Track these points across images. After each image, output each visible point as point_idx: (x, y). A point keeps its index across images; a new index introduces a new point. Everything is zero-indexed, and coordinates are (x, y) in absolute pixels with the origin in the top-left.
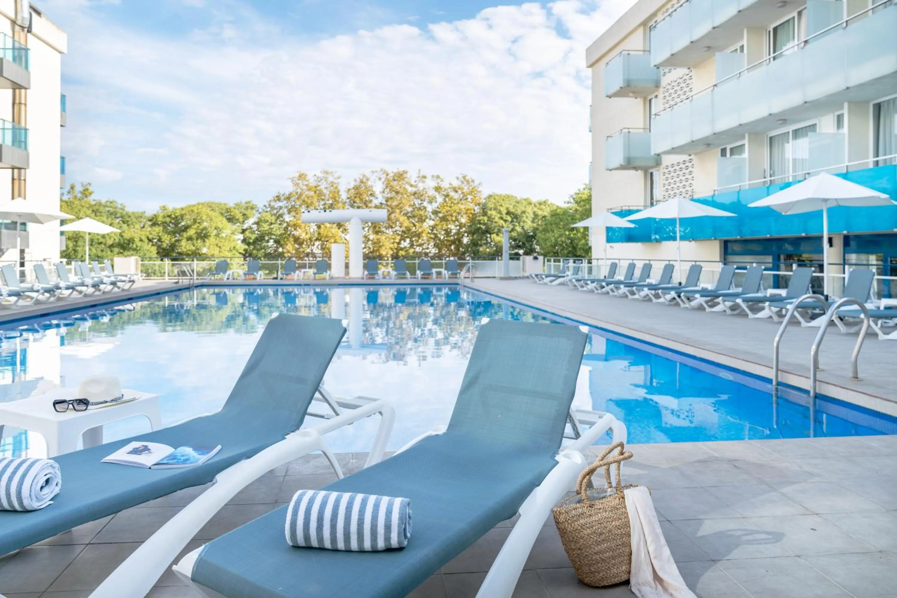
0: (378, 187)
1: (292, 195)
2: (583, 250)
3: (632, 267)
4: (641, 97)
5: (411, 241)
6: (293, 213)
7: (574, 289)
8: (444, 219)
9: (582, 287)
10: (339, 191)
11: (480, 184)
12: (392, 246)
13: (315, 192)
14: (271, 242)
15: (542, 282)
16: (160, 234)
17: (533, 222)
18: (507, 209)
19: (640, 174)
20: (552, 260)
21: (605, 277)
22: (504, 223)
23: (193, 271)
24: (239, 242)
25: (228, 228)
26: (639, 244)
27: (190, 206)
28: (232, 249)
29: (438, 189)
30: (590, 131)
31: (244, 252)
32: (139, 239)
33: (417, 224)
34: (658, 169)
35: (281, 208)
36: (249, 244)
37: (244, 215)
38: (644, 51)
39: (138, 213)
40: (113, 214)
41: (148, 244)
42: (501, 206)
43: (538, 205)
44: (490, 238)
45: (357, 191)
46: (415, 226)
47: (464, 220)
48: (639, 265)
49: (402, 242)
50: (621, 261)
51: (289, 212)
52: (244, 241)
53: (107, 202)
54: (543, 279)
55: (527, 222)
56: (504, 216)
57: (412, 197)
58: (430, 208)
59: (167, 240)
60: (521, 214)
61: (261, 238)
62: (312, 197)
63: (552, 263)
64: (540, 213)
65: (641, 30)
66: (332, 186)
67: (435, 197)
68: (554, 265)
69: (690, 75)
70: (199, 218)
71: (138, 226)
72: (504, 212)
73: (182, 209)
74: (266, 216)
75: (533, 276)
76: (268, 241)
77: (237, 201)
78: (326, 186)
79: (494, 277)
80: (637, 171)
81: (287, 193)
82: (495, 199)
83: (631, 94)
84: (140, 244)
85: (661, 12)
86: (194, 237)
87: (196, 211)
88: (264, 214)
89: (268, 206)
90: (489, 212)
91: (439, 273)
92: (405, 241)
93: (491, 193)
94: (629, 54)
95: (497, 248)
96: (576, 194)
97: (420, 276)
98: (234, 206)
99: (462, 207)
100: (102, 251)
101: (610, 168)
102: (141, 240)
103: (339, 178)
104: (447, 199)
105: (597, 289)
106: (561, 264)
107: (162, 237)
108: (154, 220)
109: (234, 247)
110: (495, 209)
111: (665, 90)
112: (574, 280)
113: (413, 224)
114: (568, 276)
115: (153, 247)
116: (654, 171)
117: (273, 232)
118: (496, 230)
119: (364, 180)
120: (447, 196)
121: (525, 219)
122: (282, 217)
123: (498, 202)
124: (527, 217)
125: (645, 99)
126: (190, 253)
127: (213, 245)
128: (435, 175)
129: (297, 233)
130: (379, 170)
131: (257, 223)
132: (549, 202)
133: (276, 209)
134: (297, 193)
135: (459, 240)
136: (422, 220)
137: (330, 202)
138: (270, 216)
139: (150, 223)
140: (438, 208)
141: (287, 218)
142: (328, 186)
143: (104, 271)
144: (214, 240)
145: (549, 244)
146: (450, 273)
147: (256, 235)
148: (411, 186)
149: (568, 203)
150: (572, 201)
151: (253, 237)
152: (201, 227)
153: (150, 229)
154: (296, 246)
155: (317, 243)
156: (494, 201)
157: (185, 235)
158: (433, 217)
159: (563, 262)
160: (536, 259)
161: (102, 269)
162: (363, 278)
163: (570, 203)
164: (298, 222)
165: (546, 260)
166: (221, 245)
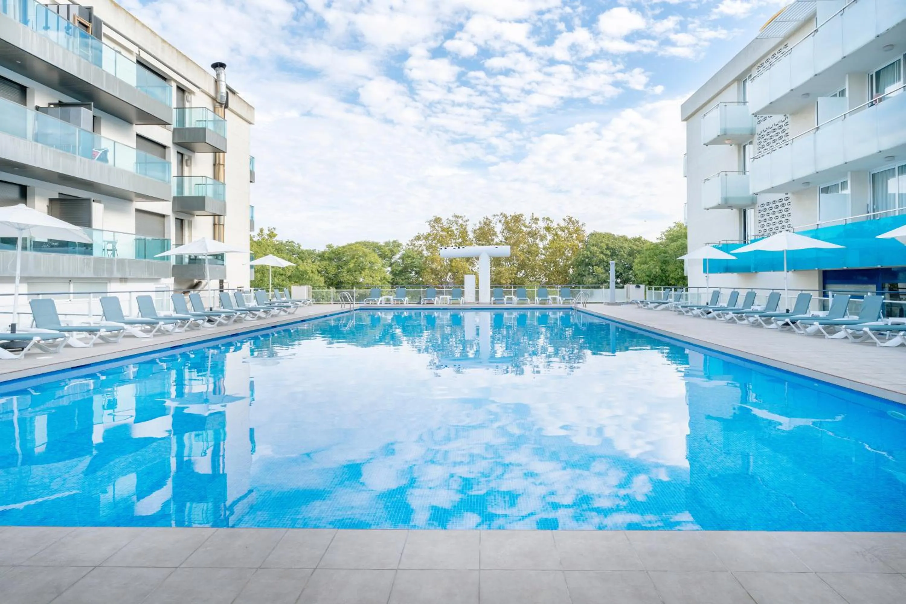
0: (498, 228)
1: (429, 236)
3: (734, 295)
4: (736, 144)
5: (526, 272)
6: (430, 250)
7: (679, 314)
8: (553, 254)
9: (687, 312)
10: (467, 232)
11: (583, 224)
12: (510, 276)
13: (448, 233)
14: (413, 274)
15: (646, 308)
16: (327, 267)
18: (607, 245)
19: (735, 212)
20: (653, 289)
21: (707, 304)
22: (604, 257)
23: (353, 297)
24: (388, 273)
25: (379, 262)
26: (735, 275)
27: (349, 245)
28: (382, 279)
29: (548, 229)
30: (685, 177)
31: (391, 281)
33: (530, 258)
34: (752, 207)
35: (421, 246)
36: (395, 275)
37: (392, 251)
38: (738, 102)
39: (310, 251)
40: (292, 251)
41: (318, 275)
42: (602, 242)
43: (633, 241)
44: (593, 269)
45: (481, 231)
47: (570, 255)
48: (743, 294)
49: (519, 272)
50: (722, 289)
51: (427, 249)
52: (391, 272)
53: (287, 242)
54: (647, 304)
56: (604, 251)
57: (527, 236)
58: (541, 245)
59: (332, 271)
60: (619, 249)
61: (404, 271)
62: (445, 237)
63: (653, 291)
64: (635, 248)
65: (735, 85)
66: (461, 228)
67: (546, 235)
68: (655, 293)
69: (786, 122)
70: (356, 254)
71: (310, 261)
72: (604, 247)
73: (343, 247)
74: (409, 252)
75: (638, 302)
76: (411, 273)
77: (387, 240)
78: (456, 227)
79: (602, 303)
80: (732, 209)
81: (426, 234)
82: (596, 237)
83: (726, 142)
84: (311, 275)
85: (756, 67)
86: (353, 269)
87: (354, 249)
88: (407, 251)
89: (410, 245)
90: (592, 248)
91: (554, 299)
92: (521, 272)
93: (593, 232)
94: (725, 106)
96: (668, 231)
97: (538, 302)
98: (384, 244)
99: (569, 244)
100: (283, 280)
101: (708, 207)
102: (312, 272)
103: (467, 221)
104: (556, 237)
105: (703, 314)
106: (662, 292)
107: (329, 270)
108: (322, 256)
109: (384, 278)
110: (596, 245)
111: (760, 136)
112: (680, 307)
113: (528, 258)
114: (670, 302)
115: (322, 278)
116: (747, 209)
117: (414, 265)
118: (596, 263)
119: (487, 222)
120: (556, 234)
122: (422, 253)
123: (599, 239)
124: (624, 252)
125: (740, 145)
126: (350, 282)
127: (368, 276)
128: (546, 217)
129: (433, 266)
130: (499, 214)
131: (402, 258)
132: (643, 239)
133: (417, 246)
134: (433, 234)
135: (566, 272)
136: (535, 256)
137: (460, 240)
138: (412, 253)
139: (319, 259)
140: (548, 244)
141: (426, 254)
142: (458, 228)
143: (283, 297)
144: (368, 272)
146: (564, 299)
147: (401, 268)
148: (526, 227)
149: (661, 239)
150: (664, 237)
151: (399, 269)
152: (358, 262)
153: (318, 263)
154: (433, 276)
155: (450, 274)
157: (346, 268)
158: (543, 252)
159: (664, 290)
160: (638, 287)
161: (282, 296)
162: (491, 303)
163: (663, 239)
164: (434, 257)
165: (647, 288)
166: (373, 275)
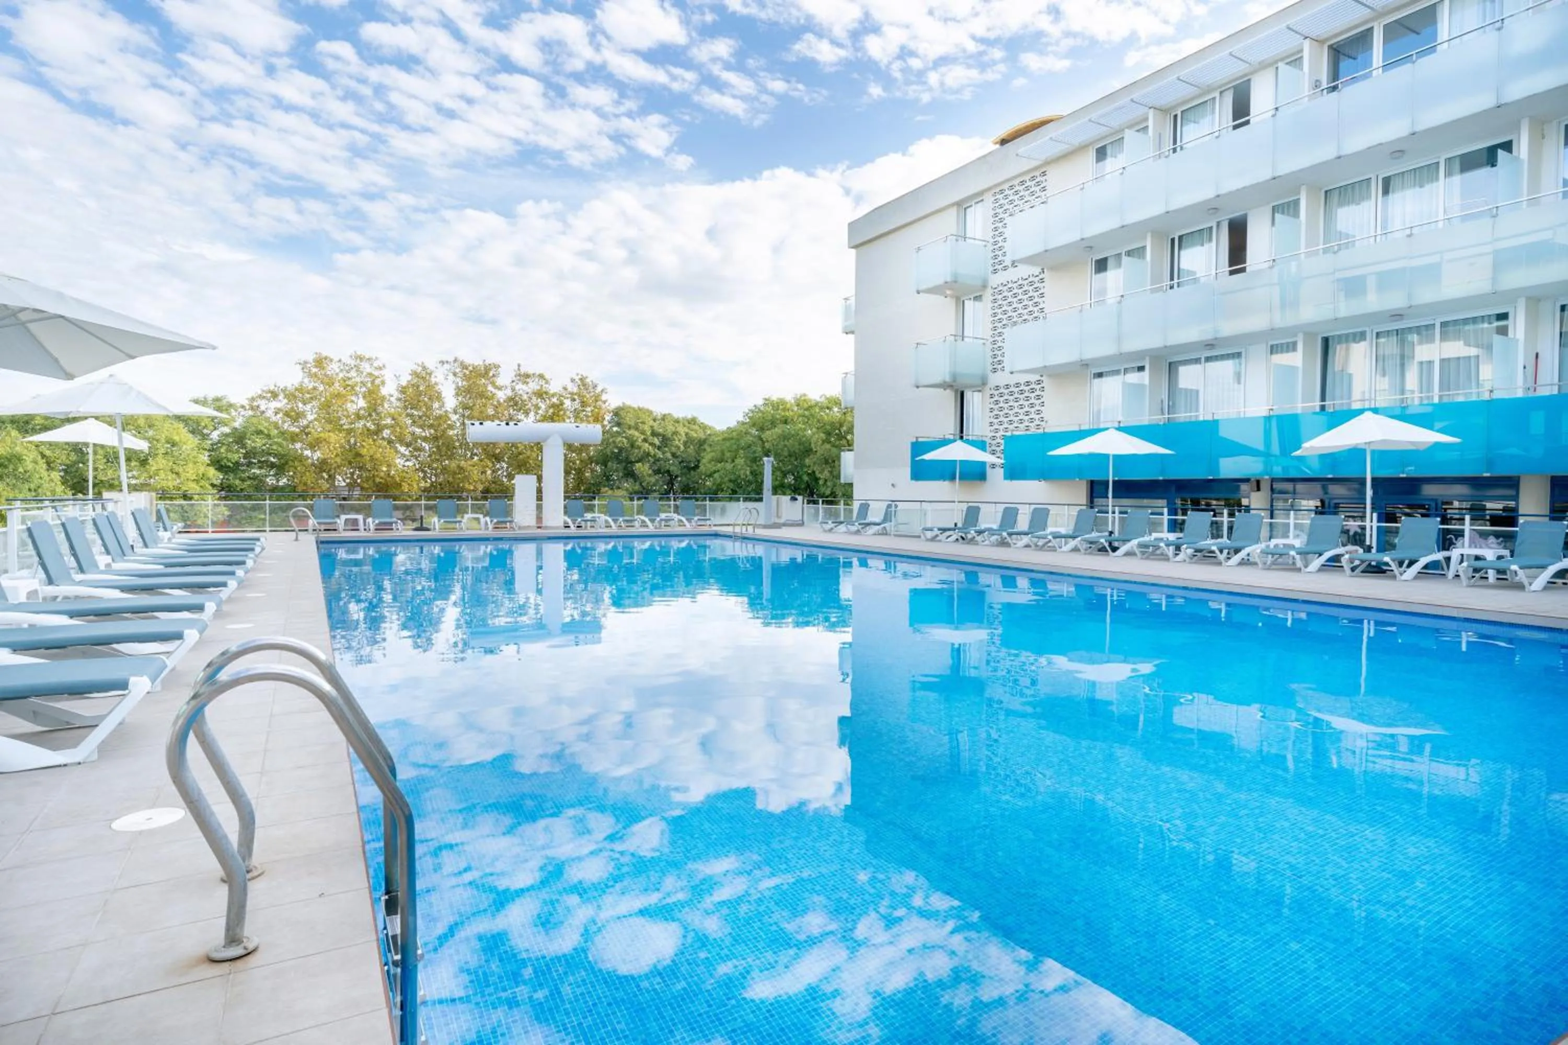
0: (447, 386)
1: (299, 391)
10: (382, 389)
17: (685, 447)
18: (651, 428)
22: (650, 448)
24: (207, 466)
29: (541, 394)
31: (218, 484)
36: (225, 470)
45: (413, 392)
55: (678, 448)
56: (649, 438)
60: (670, 436)
61: (244, 461)
64: (692, 435)
66: (370, 381)
67: (538, 407)
72: (649, 432)
78: (359, 379)
81: (290, 388)
82: (631, 413)
89: (248, 407)
90: (629, 432)
93: (621, 404)
103: (380, 369)
104: (557, 410)
110: (637, 429)
119: (423, 374)
120: (557, 405)
121: (676, 442)
123: (636, 418)
124: (678, 440)
128: (538, 373)
130: (451, 359)
132: (700, 422)
142: (363, 380)
148: (502, 388)
151: (233, 458)
156: (629, 415)
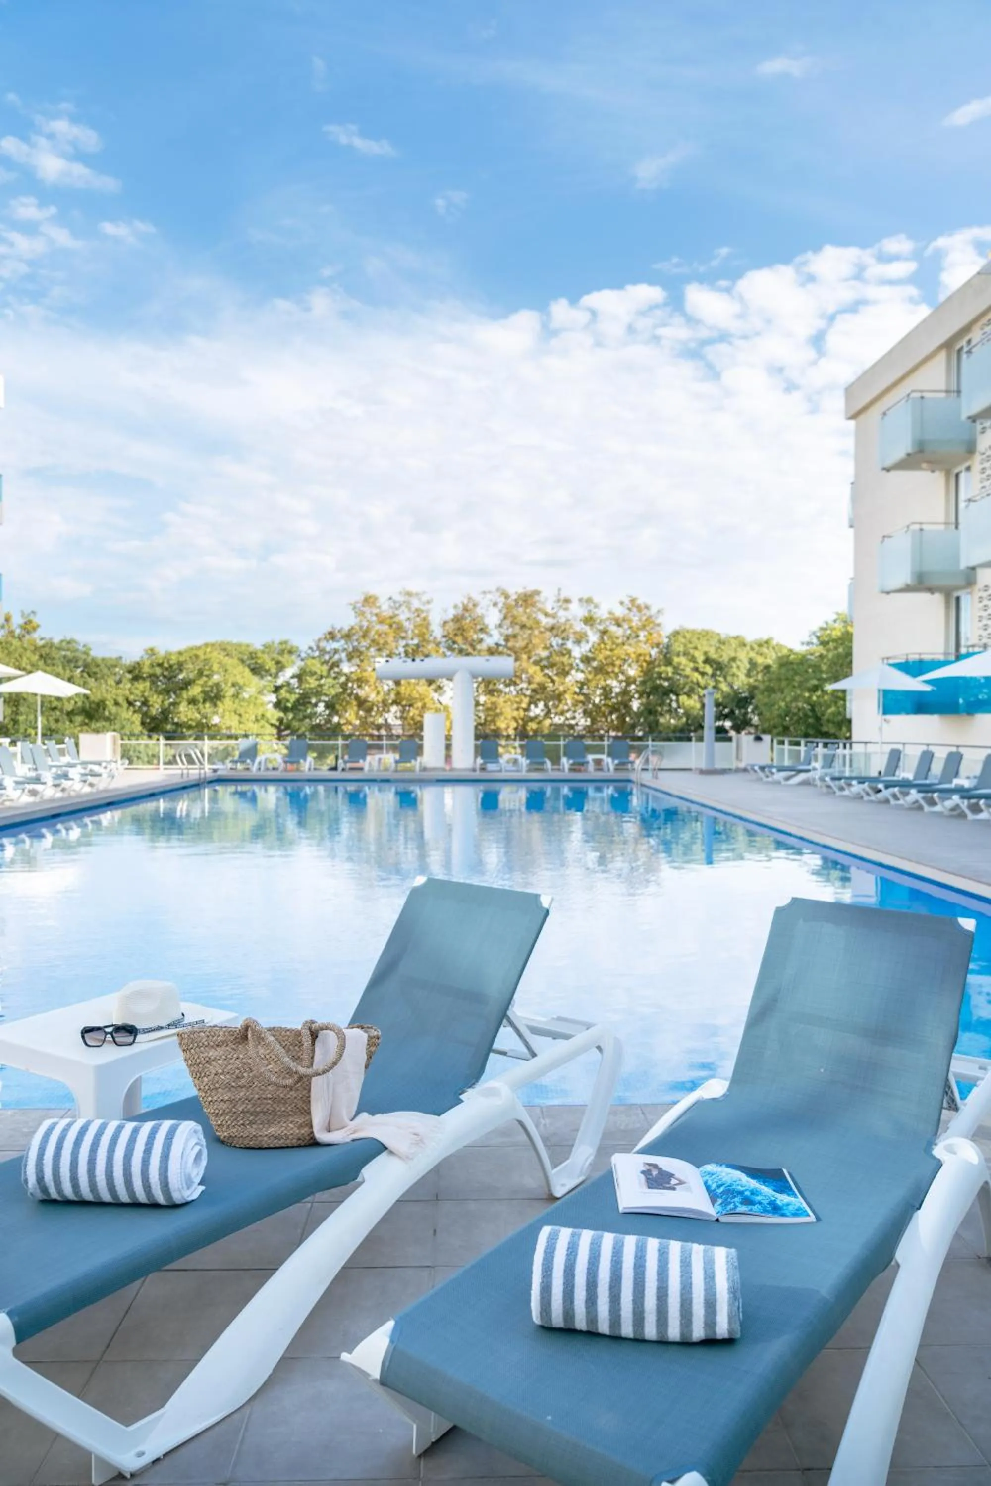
0: (493, 617)
1: (354, 631)
2: (834, 723)
3: (927, 758)
4: (941, 470)
5: (546, 706)
6: (356, 661)
7: (828, 793)
8: (600, 670)
9: (842, 789)
11: (659, 611)
12: (515, 714)
13: (391, 626)
14: (321, 707)
15: (770, 779)
16: (146, 694)
17: (748, 675)
18: (706, 653)
19: (938, 599)
20: (786, 742)
21: (880, 773)
22: (699, 677)
23: (203, 755)
24: (270, 706)
25: (253, 685)
26: (935, 718)
27: (192, 649)
28: (259, 718)
29: (589, 620)
30: (851, 526)
31: (277, 724)
32: (113, 702)
33: (555, 678)
34: (969, 590)
35: (336, 651)
36: (286, 710)
37: (278, 663)
38: (947, 391)
39: (111, 659)
40: (70, 662)
41: (128, 709)
42: (696, 648)
43: (756, 647)
44: (677, 701)
45: (457, 626)
46: (553, 681)
47: (633, 672)
48: (941, 755)
49: (532, 707)
50: (907, 746)
51: (350, 658)
52: (278, 705)
53: (62, 641)
54: (773, 773)
55: (738, 676)
56: (701, 665)
57: (548, 634)
58: (577, 652)
59: (156, 704)
60: (729, 662)
61: (303, 701)
62: (386, 634)
63: (787, 747)
64: (760, 660)
65: (943, 355)
66: (418, 616)
67: (586, 635)
68: (790, 751)
70: (207, 667)
71: (111, 681)
72: (700, 658)
73: (180, 653)
74: (313, 665)
75: (756, 768)
76: (316, 705)
77: (267, 639)
78: (408, 615)
79: (690, 770)
80: (932, 593)
81: (346, 628)
82: (684, 637)
83: (924, 465)
84: (114, 709)
85: (980, 324)
86: (200, 698)
87: (202, 657)
88: (309, 662)
89: (315, 648)
90: (676, 660)
91: (598, 762)
92: (536, 706)
93: (678, 628)
94: (922, 398)
95: (688, 719)
96: (822, 629)
97: (567, 767)
98: (262, 648)
99: (630, 650)
100: (57, 721)
101: (888, 589)
102: (117, 704)
103: (428, 602)
104: (605, 638)
105: (868, 794)
106: (802, 748)
107: (150, 699)
108: (137, 672)
109: (263, 716)
110: (686, 654)
111: (984, 456)
112: (827, 779)
113: (550, 677)
114: (815, 769)
115: (136, 715)
116: (961, 593)
117: (324, 692)
118: (685, 690)
119: (470, 606)
120: (604, 632)
121: (735, 670)
122: (338, 666)
123: (690, 642)
124: (738, 667)
125: (948, 473)
126: (194, 724)
127: (230, 711)
129: (362, 693)
131: (299, 677)
132: (774, 642)
133: (329, 653)
134: (361, 627)
135: (627, 706)
136: (565, 673)
137: (416, 641)
138: (318, 665)
139: (129, 676)
140: (590, 651)
141: (346, 668)
142: (412, 616)
144: (231, 703)
145: (776, 713)
146: (616, 762)
147: (297, 696)
148: (546, 615)
149: (808, 644)
150: (815, 641)
151: (293, 698)
152: (210, 683)
153: (129, 685)
154: (361, 713)
155: (394, 709)
156: (683, 640)
157: (185, 695)
158: (582, 666)
159: (806, 746)
160: (758, 739)
161: (62, 753)
162: (474, 770)
163: (812, 643)
164: (365, 674)
165: (775, 741)
166: (242, 711)
